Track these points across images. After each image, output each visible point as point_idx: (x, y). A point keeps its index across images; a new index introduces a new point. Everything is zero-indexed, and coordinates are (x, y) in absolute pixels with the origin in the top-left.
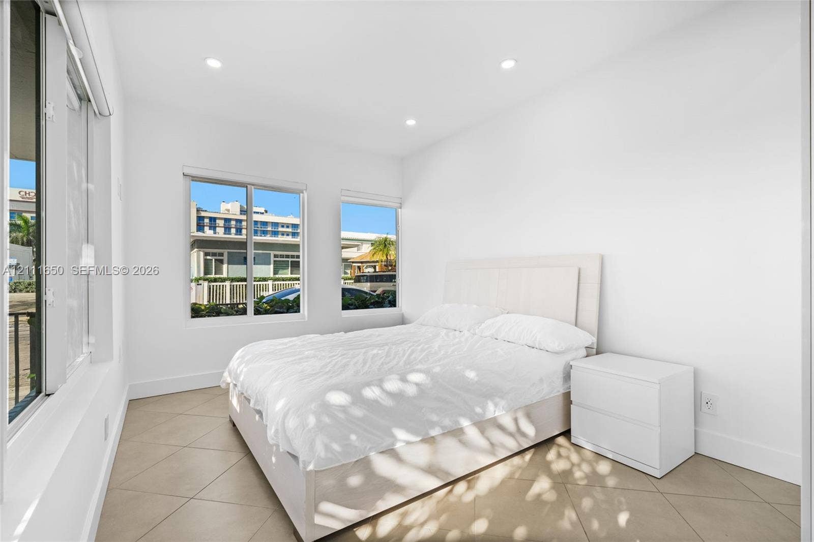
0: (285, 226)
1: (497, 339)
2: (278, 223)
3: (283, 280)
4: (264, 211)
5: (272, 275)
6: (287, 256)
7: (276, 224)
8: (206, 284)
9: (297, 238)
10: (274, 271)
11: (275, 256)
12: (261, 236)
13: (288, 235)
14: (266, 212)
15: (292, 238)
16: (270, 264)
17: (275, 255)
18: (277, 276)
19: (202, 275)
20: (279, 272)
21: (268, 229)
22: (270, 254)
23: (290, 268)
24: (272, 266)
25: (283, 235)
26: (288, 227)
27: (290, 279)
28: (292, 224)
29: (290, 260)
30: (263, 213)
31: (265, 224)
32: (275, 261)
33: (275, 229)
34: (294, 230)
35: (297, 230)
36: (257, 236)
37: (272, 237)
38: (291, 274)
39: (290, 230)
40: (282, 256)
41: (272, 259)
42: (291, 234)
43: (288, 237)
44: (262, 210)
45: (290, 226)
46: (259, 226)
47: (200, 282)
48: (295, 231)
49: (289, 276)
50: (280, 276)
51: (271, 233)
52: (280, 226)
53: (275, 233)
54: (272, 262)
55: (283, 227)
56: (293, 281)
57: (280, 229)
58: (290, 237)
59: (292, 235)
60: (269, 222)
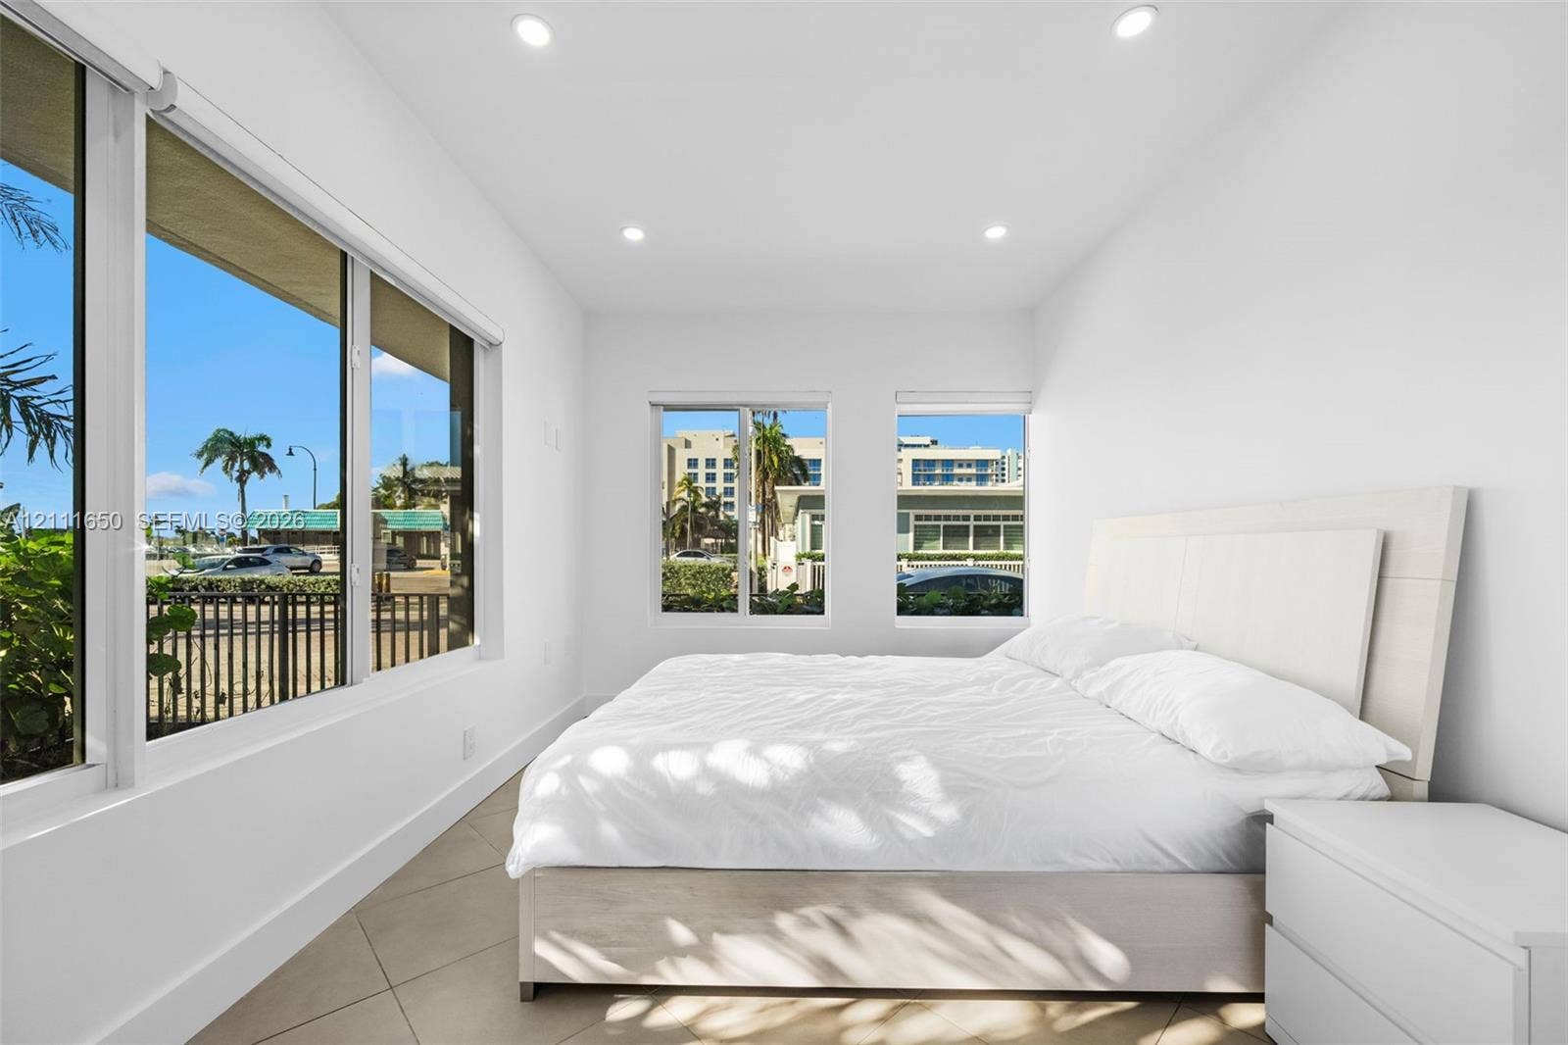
0: (965, 465)
1: (1108, 707)
2: (952, 460)
3: (929, 559)
4: (929, 443)
5: (911, 551)
6: (938, 518)
7: (948, 463)
8: (808, 563)
9: (985, 485)
10: (915, 543)
11: (918, 518)
12: (924, 484)
13: (969, 480)
14: (934, 442)
15: (977, 485)
16: (908, 532)
17: (916, 516)
18: (920, 552)
19: (808, 549)
20: (925, 545)
21: (937, 472)
22: (908, 514)
23: (941, 538)
24: (911, 535)
25: (961, 480)
26: (969, 466)
27: (941, 558)
28: (977, 460)
29: (942, 523)
30: (928, 446)
31: (931, 463)
32: (916, 526)
33: (947, 470)
34: (981, 470)
35: (986, 470)
36: (919, 485)
37: (942, 485)
38: (944, 548)
39: (973, 471)
40: (928, 518)
41: (912, 522)
42: (974, 478)
43: (969, 483)
44: (927, 440)
45: (974, 465)
46: (922, 468)
47: (804, 560)
48: (984, 472)
49: (941, 551)
50: (924, 552)
51: (940, 478)
52: (956, 465)
53: (947, 478)
54: (912, 528)
55: (961, 466)
56: (945, 560)
57: (957, 471)
58: (974, 483)
59: (977, 480)
60: (938, 460)
